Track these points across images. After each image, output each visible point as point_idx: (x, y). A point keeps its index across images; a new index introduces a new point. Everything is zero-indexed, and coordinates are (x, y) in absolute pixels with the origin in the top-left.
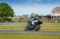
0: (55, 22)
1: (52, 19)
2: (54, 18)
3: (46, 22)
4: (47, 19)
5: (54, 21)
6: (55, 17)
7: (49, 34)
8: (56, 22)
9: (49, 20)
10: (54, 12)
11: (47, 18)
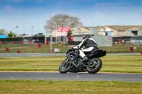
0: (53, 51)
1: (48, 43)
2: (51, 43)
3: (33, 52)
4: (36, 45)
5: (51, 48)
6: (54, 39)
7: (41, 81)
8: (56, 50)
9: (39, 46)
10: (50, 27)
11: (36, 42)
